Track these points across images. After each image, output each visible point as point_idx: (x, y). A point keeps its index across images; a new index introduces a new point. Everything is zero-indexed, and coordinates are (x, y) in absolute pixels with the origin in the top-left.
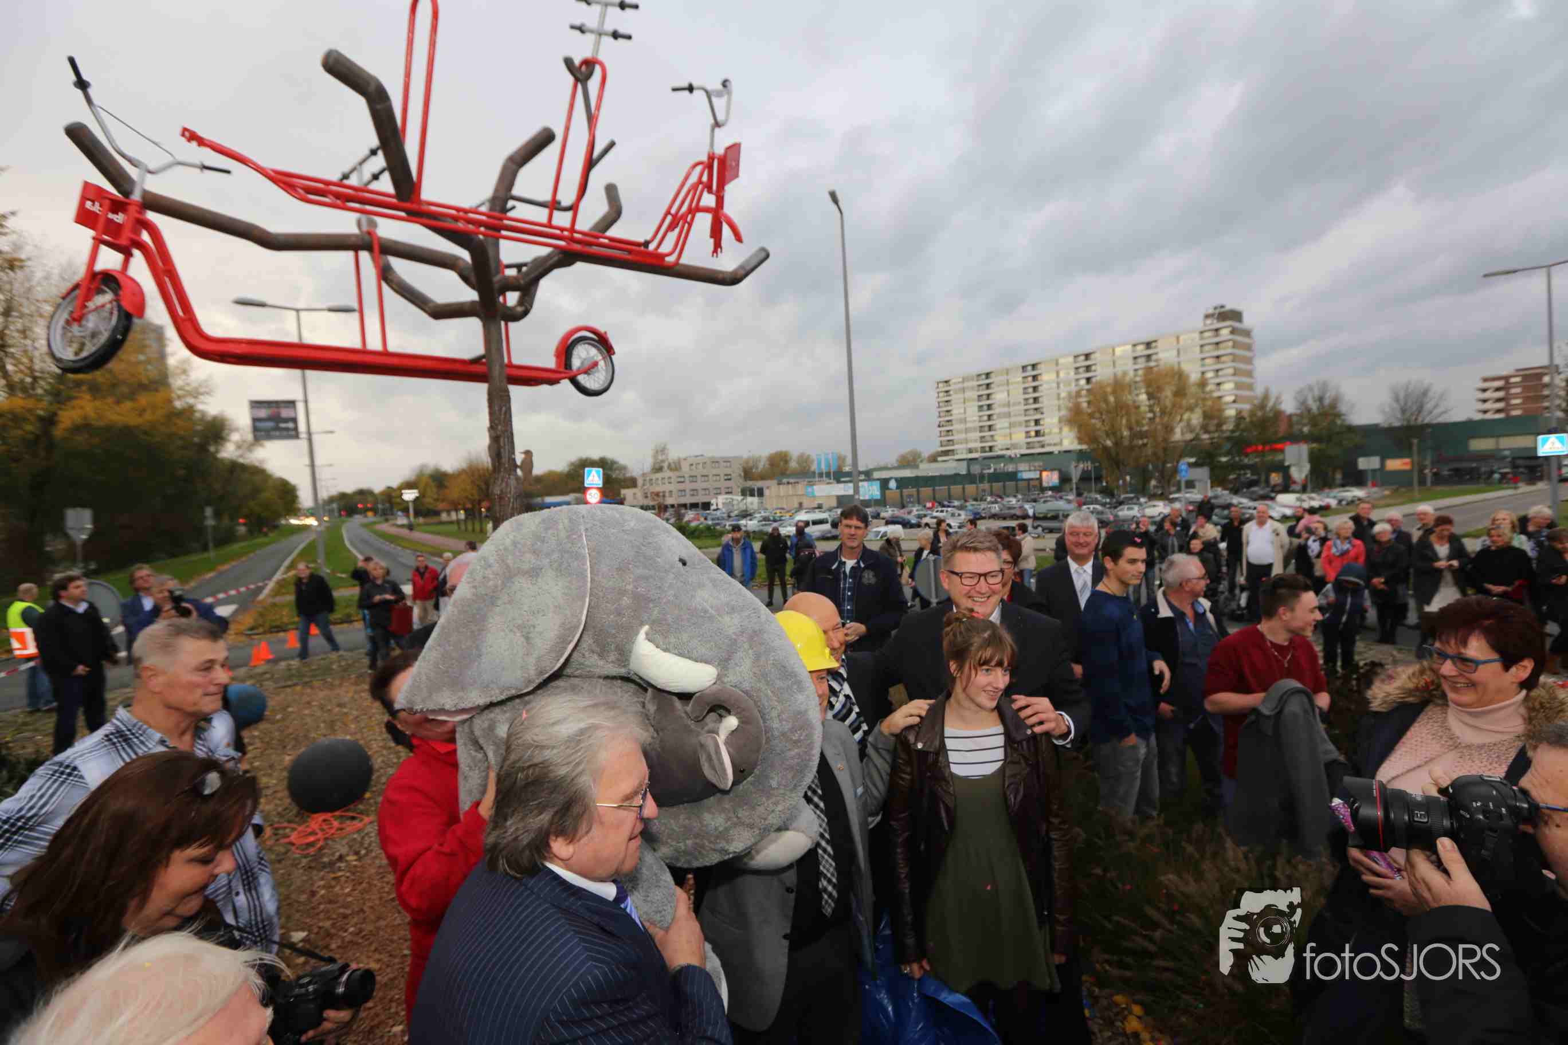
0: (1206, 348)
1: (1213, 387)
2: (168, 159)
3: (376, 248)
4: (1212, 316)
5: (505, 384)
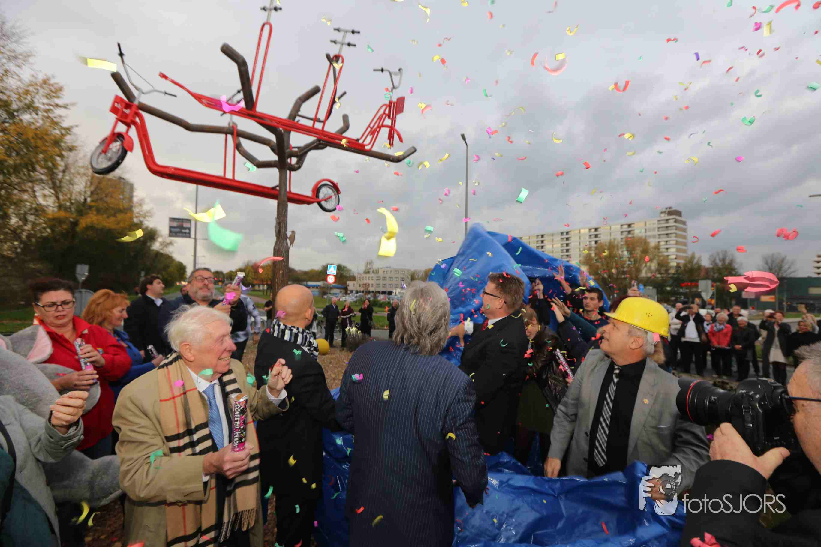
0: (660, 229)
1: (664, 250)
2: (151, 88)
3: (235, 134)
4: (665, 212)
5: (286, 199)
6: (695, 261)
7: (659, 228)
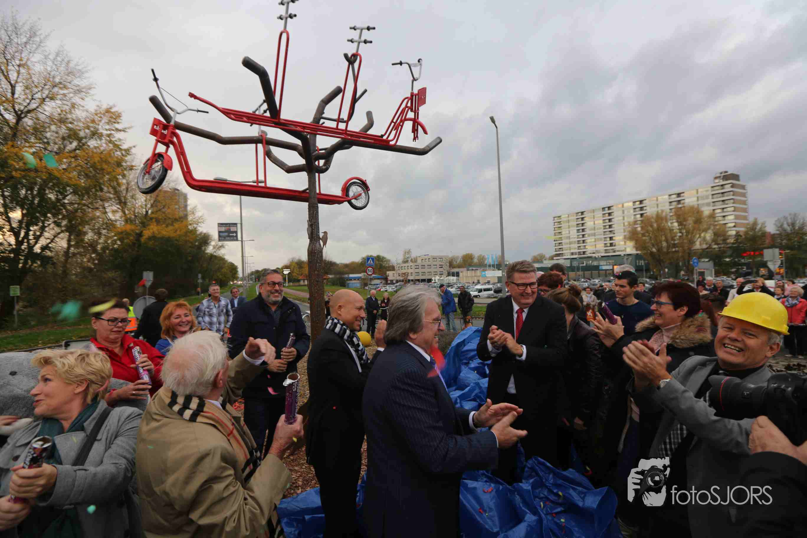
0: (715, 196)
1: (720, 218)
2: (184, 108)
3: (264, 142)
4: (720, 177)
5: (316, 201)
6: (758, 227)
7: (713, 195)
